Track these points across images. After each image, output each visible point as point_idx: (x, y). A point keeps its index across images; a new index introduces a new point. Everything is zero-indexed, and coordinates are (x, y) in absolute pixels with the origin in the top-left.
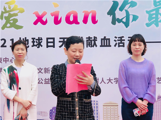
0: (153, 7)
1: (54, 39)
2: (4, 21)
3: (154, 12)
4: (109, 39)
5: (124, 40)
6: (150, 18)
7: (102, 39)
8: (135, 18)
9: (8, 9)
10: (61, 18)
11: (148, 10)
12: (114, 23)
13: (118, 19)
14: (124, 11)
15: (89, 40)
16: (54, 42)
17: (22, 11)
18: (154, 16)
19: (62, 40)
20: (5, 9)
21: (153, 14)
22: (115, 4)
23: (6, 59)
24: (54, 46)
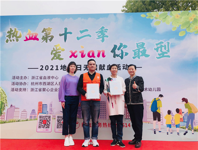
0: (136, 48)
1: (81, 65)
2: (53, 55)
3: (137, 51)
5: (120, 66)
6: (135, 54)
7: (108, 66)
8: (127, 54)
10: (85, 54)
11: (134, 50)
12: (114, 57)
13: (117, 54)
14: (120, 50)
15: (101, 66)
16: (81, 68)
17: (63, 50)
18: (137, 53)
19: (85, 66)
20: (54, 49)
22: (115, 46)
23: (53, 77)
24: (81, 70)
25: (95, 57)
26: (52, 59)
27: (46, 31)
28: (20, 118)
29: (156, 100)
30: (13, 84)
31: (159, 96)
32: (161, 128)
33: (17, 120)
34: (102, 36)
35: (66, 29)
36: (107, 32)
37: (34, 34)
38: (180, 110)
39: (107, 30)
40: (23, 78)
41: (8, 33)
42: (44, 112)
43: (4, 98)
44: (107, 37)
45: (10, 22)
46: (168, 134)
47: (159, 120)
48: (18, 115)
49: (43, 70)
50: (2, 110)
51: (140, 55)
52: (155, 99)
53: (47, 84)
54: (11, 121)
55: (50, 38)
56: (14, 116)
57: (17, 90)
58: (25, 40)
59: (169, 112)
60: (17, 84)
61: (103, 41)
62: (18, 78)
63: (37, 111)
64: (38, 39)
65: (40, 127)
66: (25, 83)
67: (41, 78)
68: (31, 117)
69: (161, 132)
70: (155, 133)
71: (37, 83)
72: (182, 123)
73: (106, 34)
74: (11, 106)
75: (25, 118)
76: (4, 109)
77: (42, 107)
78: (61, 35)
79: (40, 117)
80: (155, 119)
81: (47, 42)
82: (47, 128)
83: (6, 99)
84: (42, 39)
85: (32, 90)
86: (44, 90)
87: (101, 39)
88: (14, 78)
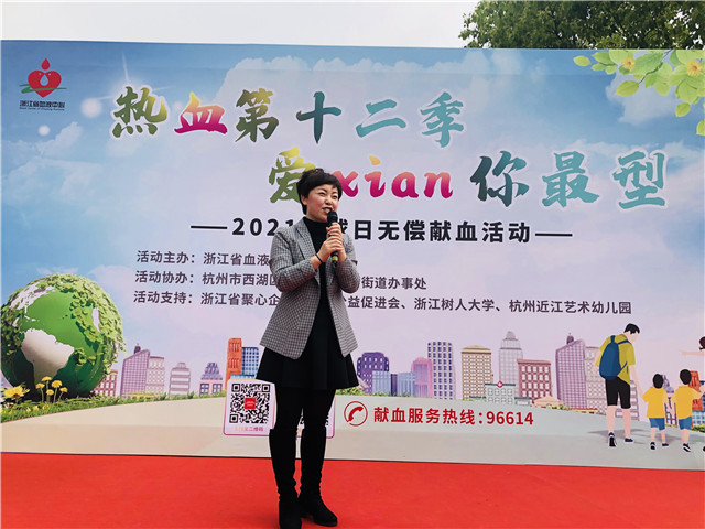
0: (555, 171)
1: (369, 223)
2: (276, 186)
3: (558, 180)
4: (473, 227)
5: (502, 229)
6: (550, 191)
7: (459, 227)
8: (523, 189)
9: (284, 165)
10: (383, 186)
11: (547, 175)
12: (482, 197)
13: (491, 190)
14: (502, 176)
15: (436, 227)
16: (369, 230)
18: (558, 187)
19: (385, 226)
20: (278, 164)
21: (556, 183)
22: (486, 162)
24: (368, 237)
25: (416, 196)
26: (273, 200)
27: (253, 101)
28: (166, 390)
29: (616, 341)
30: (142, 277)
31: (626, 330)
32: (632, 430)
33: (158, 396)
34: (441, 125)
35: (319, 97)
36: (458, 112)
37: (211, 111)
38: (694, 374)
39: (461, 105)
40: (175, 260)
41: (120, 102)
42: (247, 372)
43: (113, 325)
44: (460, 128)
45: (125, 66)
46: (653, 448)
47: (626, 405)
48: (160, 378)
49: (243, 233)
50: (105, 361)
51: (567, 194)
52: (613, 337)
53: (256, 281)
54: (138, 397)
55: (264, 126)
56: (148, 381)
57: (154, 297)
58: (178, 131)
59: (659, 381)
60: (155, 277)
61: (444, 141)
62: (157, 257)
63: (223, 370)
64: (223, 129)
65: (233, 419)
66: (181, 274)
67: (236, 260)
68: (204, 386)
69: (631, 440)
70: (612, 444)
71: (222, 278)
73: (456, 119)
74: (138, 349)
75: (187, 390)
76: (112, 359)
77: (240, 355)
78: (301, 117)
79: (235, 387)
80: (612, 401)
81: (254, 138)
82: (257, 422)
83: (118, 326)
84: (239, 127)
85: (207, 299)
86: (247, 299)
87: (439, 136)
88: (144, 257)
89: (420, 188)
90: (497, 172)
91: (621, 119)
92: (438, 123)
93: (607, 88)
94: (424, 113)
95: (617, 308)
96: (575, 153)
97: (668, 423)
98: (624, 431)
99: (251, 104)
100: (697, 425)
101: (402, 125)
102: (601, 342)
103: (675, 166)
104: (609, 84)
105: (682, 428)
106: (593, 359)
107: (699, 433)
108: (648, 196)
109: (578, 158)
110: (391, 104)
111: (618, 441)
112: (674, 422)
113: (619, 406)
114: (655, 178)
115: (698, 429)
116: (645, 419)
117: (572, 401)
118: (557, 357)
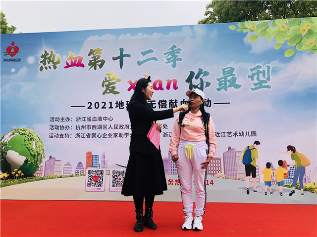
0: (222, 76)
2: (105, 88)
3: (223, 79)
6: (220, 85)
7: (181, 102)
8: (208, 84)
9: (108, 79)
11: (219, 78)
12: (191, 88)
13: (194, 85)
14: (199, 79)
15: (171, 102)
17: (119, 81)
19: (150, 102)
20: (106, 79)
21: (223, 81)
22: (192, 74)
23: (105, 117)
25: (163, 89)
26: (104, 94)
27: (95, 53)
28: (62, 174)
29: (250, 148)
30: (52, 128)
31: (254, 144)
32: (257, 187)
33: (59, 176)
34: (172, 59)
35: (122, 50)
36: (180, 53)
37: (78, 59)
38: (284, 162)
39: (181, 50)
40: (65, 120)
41: (42, 57)
42: (94, 165)
43: (41, 148)
44: (180, 60)
46: (266, 194)
47: (254, 176)
48: (60, 169)
49: (91, 108)
50: (38, 162)
51: (227, 85)
52: (248, 147)
53: (97, 128)
54: (51, 176)
55: (99, 63)
56: (55, 170)
57: (57, 136)
58: (65, 67)
59: (269, 165)
60: (57, 128)
61: (174, 66)
62: (58, 119)
63: (84, 165)
64: (83, 66)
65: (89, 185)
66: (67, 126)
67: (89, 119)
68: (77, 172)
69: (256, 191)
70: (248, 193)
71: (83, 127)
72: (287, 179)
73: (179, 56)
74: (51, 157)
75: (70, 173)
76: (41, 162)
77: (91, 159)
78: (114, 59)
79: (89, 172)
80: (248, 175)
81: (95, 69)
82: (98, 186)
83: (43, 148)
84: (89, 65)
85: (78, 136)
86: (94, 135)
87: (172, 63)
88: (52, 119)
89: (164, 86)
90: (197, 78)
91: (251, 52)
92: (171, 58)
93: (244, 39)
94: (165, 54)
95: (250, 134)
96: (231, 68)
97: (272, 184)
98: (253, 187)
99: (94, 55)
100: (286, 184)
101: (156, 60)
102: (243, 149)
103: (275, 71)
104: (245, 37)
105: (279, 186)
106: (239, 157)
107: (286, 188)
108: (264, 84)
109: (232, 69)
110: (151, 51)
111: (251, 192)
112: (275, 183)
113: (251, 177)
114: (266, 77)
115: (286, 186)
116: (262, 182)
117: (230, 175)
118: (224, 156)
